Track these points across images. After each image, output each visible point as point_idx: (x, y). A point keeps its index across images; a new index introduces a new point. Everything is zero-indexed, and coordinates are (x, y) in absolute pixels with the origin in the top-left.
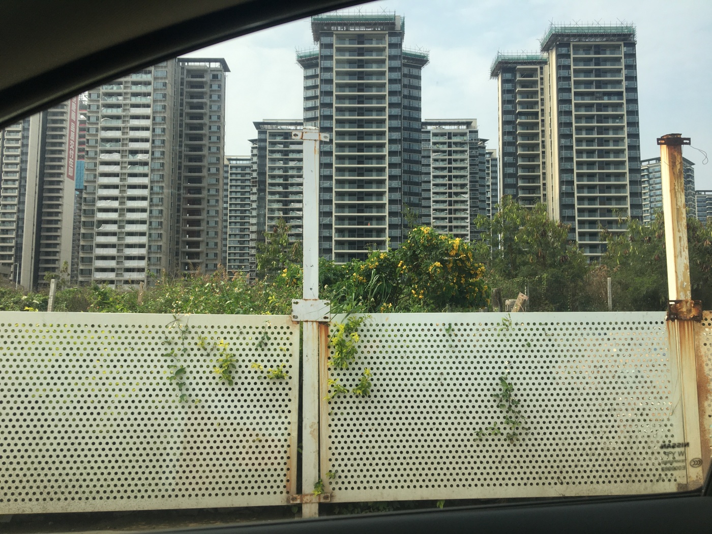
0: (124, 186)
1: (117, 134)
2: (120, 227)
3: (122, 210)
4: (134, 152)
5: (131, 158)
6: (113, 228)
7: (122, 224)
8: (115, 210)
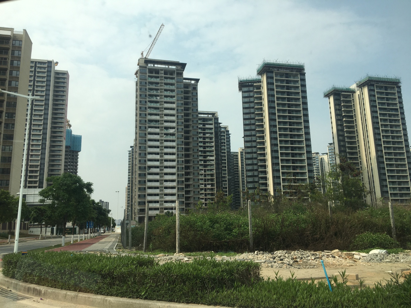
0: (162, 147)
1: (157, 118)
2: (161, 170)
3: (162, 160)
4: (167, 128)
5: (165, 131)
6: (157, 170)
7: (162, 168)
8: (158, 160)
